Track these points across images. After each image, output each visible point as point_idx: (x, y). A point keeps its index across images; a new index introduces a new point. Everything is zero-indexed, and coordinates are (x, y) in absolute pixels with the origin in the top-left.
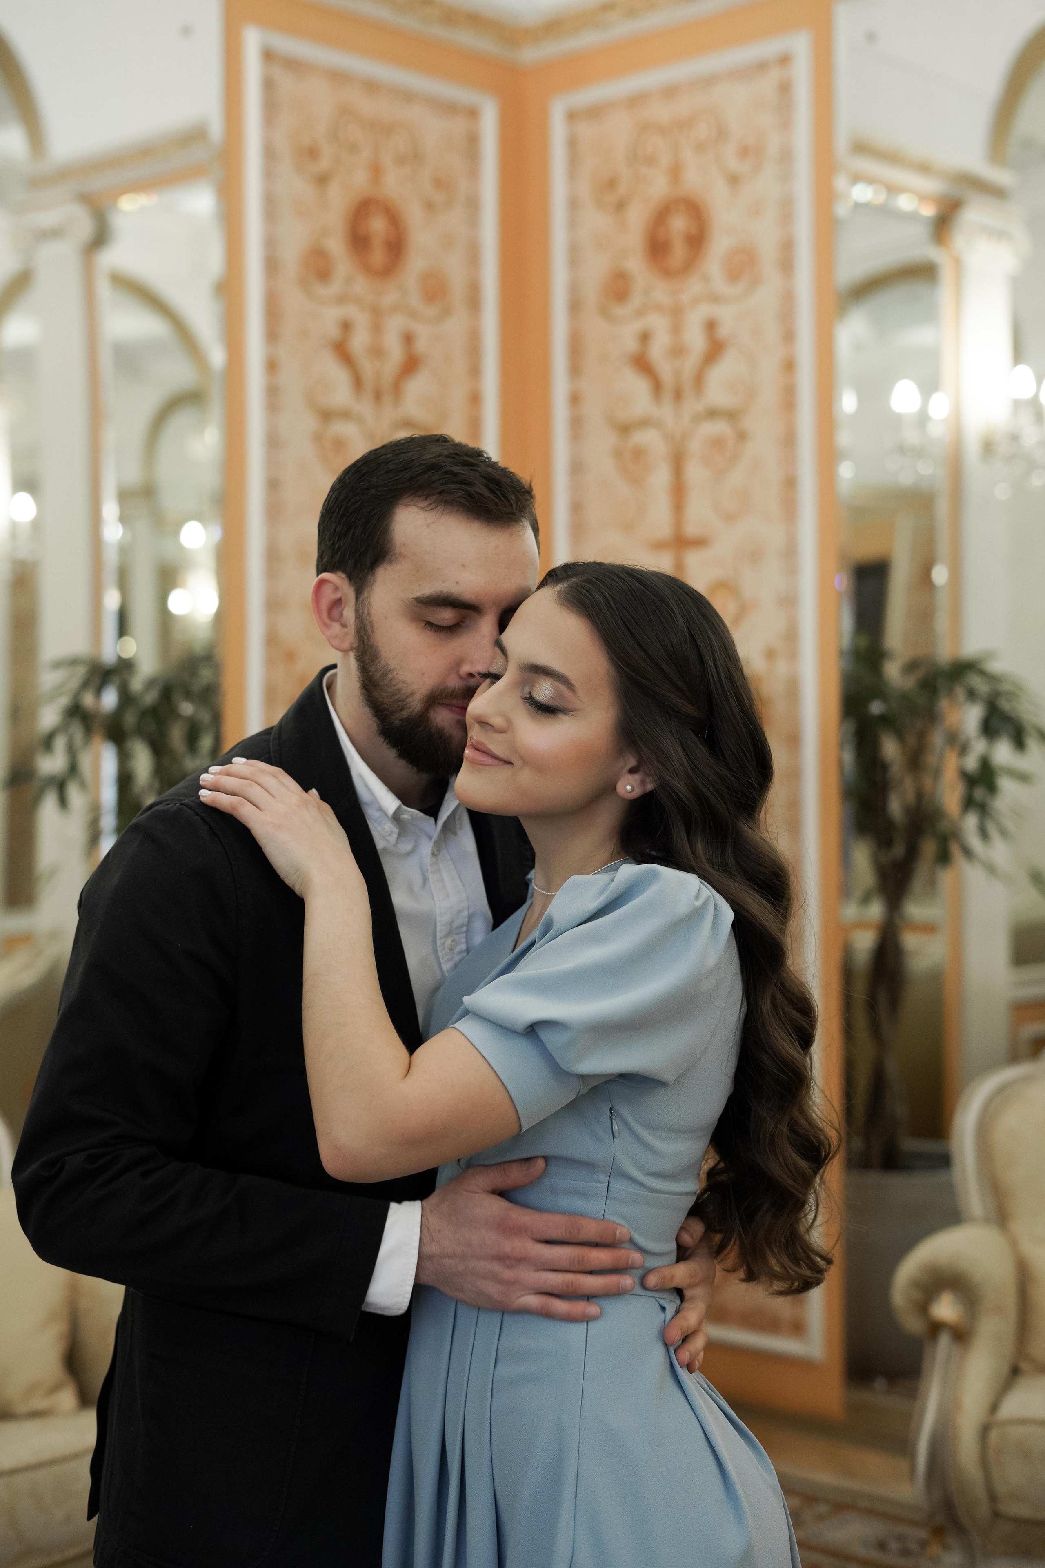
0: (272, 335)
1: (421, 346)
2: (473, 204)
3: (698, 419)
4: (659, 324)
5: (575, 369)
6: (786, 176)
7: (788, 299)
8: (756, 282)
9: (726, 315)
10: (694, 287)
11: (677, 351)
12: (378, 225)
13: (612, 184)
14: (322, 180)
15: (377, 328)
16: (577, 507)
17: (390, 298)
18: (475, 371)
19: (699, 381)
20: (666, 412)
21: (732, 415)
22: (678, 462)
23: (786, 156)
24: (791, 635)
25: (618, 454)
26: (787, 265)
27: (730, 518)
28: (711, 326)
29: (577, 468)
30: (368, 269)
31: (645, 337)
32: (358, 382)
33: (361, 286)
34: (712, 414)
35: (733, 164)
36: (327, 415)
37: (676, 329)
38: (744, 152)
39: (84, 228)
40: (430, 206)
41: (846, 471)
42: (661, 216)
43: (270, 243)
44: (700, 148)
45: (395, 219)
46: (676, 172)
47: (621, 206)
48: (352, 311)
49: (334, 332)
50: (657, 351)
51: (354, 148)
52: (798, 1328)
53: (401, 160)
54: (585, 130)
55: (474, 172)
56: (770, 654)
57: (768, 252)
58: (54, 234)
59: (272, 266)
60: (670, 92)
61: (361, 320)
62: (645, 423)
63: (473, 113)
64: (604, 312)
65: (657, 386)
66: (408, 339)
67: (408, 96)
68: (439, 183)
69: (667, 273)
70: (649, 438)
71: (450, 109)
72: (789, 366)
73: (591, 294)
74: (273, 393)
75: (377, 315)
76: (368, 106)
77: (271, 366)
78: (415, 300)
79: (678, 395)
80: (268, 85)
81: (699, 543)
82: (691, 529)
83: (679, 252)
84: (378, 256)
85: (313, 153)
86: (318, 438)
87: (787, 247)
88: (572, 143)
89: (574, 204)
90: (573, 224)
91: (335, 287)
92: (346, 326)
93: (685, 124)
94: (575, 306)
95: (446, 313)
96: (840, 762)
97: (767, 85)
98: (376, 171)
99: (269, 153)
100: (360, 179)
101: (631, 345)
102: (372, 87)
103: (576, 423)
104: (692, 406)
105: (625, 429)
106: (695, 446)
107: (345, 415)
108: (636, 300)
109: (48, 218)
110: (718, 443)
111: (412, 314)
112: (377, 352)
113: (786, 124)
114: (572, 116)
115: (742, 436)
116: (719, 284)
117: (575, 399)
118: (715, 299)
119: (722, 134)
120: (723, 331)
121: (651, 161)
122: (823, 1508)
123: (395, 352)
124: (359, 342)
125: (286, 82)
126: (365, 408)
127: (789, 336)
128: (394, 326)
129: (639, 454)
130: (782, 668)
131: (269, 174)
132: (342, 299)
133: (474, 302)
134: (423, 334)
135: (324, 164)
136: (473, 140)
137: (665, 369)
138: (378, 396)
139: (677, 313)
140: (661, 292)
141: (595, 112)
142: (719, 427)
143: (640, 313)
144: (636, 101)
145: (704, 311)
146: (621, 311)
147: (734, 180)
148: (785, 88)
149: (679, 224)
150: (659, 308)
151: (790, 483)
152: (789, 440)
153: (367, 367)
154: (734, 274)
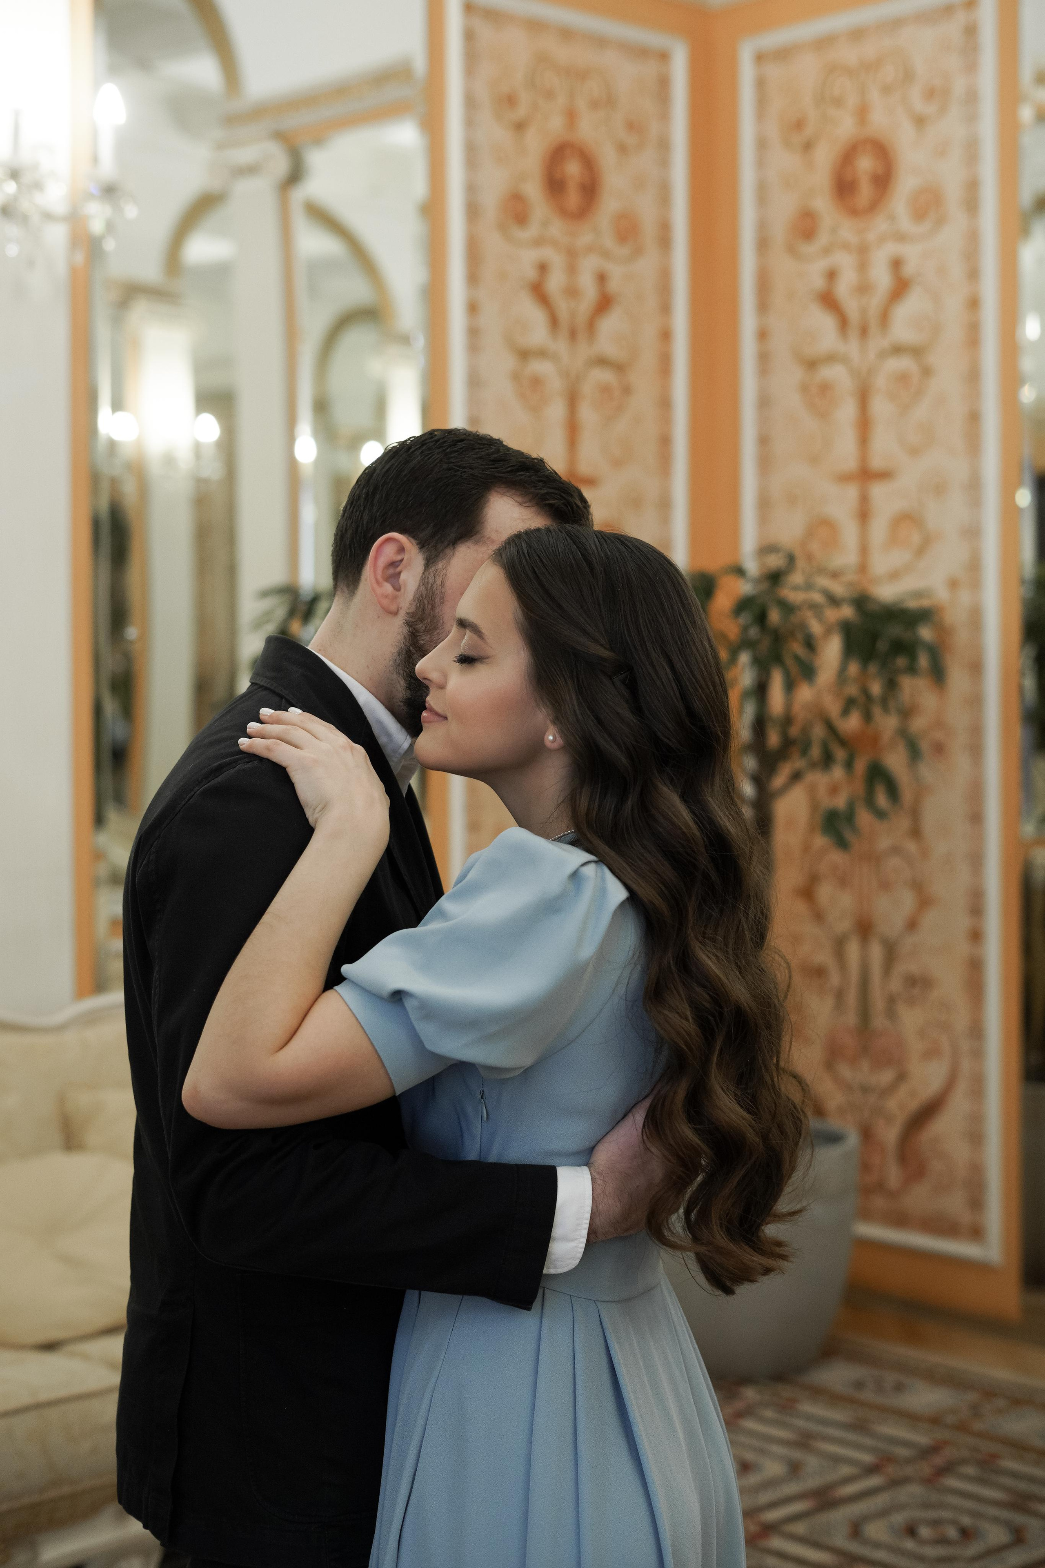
0: (473, 278)
1: (614, 285)
2: (664, 145)
3: (883, 355)
4: (845, 262)
5: (763, 306)
6: (972, 118)
7: (973, 238)
8: (940, 222)
9: (912, 254)
10: (880, 225)
11: (863, 288)
12: (573, 169)
13: (799, 125)
14: (520, 127)
15: (572, 269)
16: (764, 441)
17: (585, 238)
18: (666, 308)
19: (885, 318)
20: (852, 348)
21: (916, 352)
22: (863, 397)
23: (972, 97)
24: (974, 566)
25: (804, 388)
26: (972, 204)
27: (914, 452)
28: (896, 264)
29: (764, 402)
30: (564, 213)
31: (832, 275)
32: (554, 322)
33: (557, 229)
34: (898, 350)
35: (919, 105)
36: (524, 354)
37: (863, 266)
38: (930, 94)
39: (280, 165)
40: (622, 149)
41: (1027, 394)
42: (848, 156)
43: (471, 189)
44: (887, 90)
45: (589, 163)
46: (862, 113)
47: (808, 147)
48: (549, 254)
49: (531, 274)
50: (844, 289)
51: (550, 95)
52: (976, 1233)
53: (594, 105)
54: (773, 72)
55: (665, 115)
56: (953, 584)
57: (953, 192)
58: (250, 170)
59: (473, 211)
60: (857, 34)
61: (557, 260)
62: (831, 358)
63: (664, 57)
64: (792, 250)
65: (843, 323)
66: (602, 278)
67: (601, 42)
68: (631, 126)
69: (854, 212)
70: (836, 373)
71: (642, 53)
72: (974, 303)
73: (779, 231)
74: (473, 333)
75: (572, 256)
76: (563, 53)
77: (473, 308)
78: (609, 241)
79: (864, 331)
80: (469, 36)
81: (885, 475)
82: (877, 462)
83: (865, 192)
84: (573, 198)
85: (511, 100)
86: (516, 377)
87: (972, 187)
88: (761, 84)
89: (762, 144)
90: (761, 163)
91: (532, 231)
92: (543, 268)
93: (870, 67)
94: (763, 244)
95: (638, 251)
96: (1021, 689)
97: (953, 28)
98: (571, 116)
99: (470, 103)
100: (556, 124)
101: (818, 282)
102: (567, 34)
103: (764, 359)
104: (877, 342)
105: (812, 364)
106: (881, 382)
107: (542, 353)
108: (823, 238)
109: (245, 155)
110: (903, 378)
111: (606, 254)
112: (572, 292)
113: (972, 67)
114: (760, 58)
115: (927, 372)
116: (905, 223)
117: (763, 335)
118: (901, 237)
119: (908, 76)
120: (909, 269)
121: (838, 102)
122: (1001, 1403)
123: (589, 290)
124: (555, 283)
125: (486, 33)
126: (561, 346)
127: (973, 274)
128: (588, 266)
129: (825, 388)
130: (965, 597)
131: (469, 123)
132: (539, 242)
133: (665, 241)
134: (616, 273)
135: (522, 111)
136: (664, 83)
137: (851, 306)
138: (573, 334)
139: (863, 252)
140: (847, 231)
141: (783, 54)
142: (905, 363)
143: (827, 251)
144: (823, 43)
145: (890, 249)
146: (809, 249)
147: (920, 122)
148: (971, 31)
149: (865, 164)
150: (846, 246)
151: (974, 418)
152: (973, 376)
153: (562, 306)
154: (919, 213)
